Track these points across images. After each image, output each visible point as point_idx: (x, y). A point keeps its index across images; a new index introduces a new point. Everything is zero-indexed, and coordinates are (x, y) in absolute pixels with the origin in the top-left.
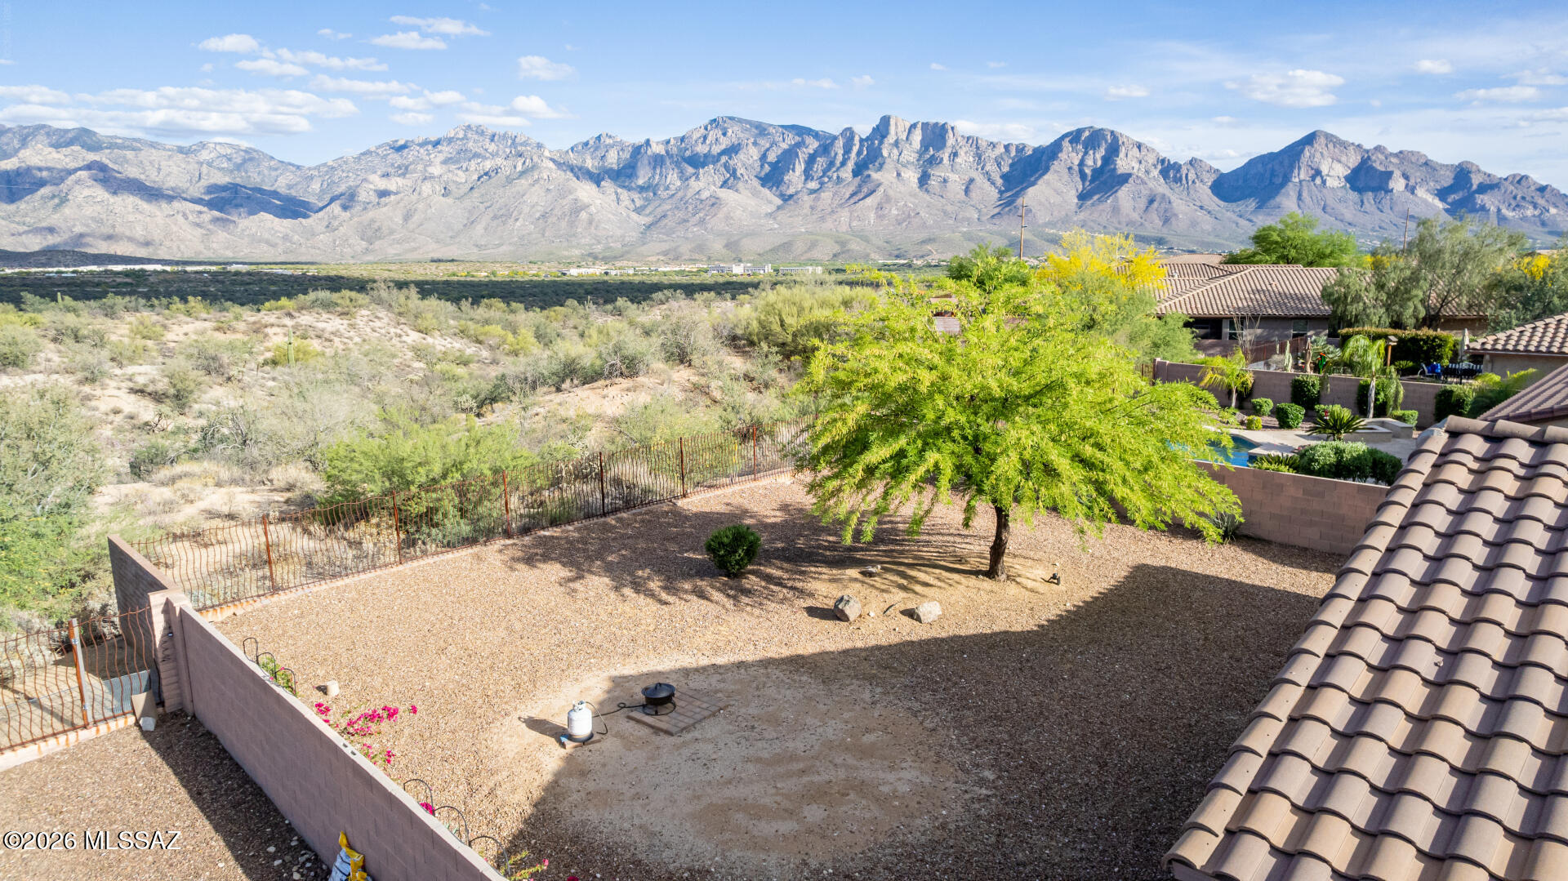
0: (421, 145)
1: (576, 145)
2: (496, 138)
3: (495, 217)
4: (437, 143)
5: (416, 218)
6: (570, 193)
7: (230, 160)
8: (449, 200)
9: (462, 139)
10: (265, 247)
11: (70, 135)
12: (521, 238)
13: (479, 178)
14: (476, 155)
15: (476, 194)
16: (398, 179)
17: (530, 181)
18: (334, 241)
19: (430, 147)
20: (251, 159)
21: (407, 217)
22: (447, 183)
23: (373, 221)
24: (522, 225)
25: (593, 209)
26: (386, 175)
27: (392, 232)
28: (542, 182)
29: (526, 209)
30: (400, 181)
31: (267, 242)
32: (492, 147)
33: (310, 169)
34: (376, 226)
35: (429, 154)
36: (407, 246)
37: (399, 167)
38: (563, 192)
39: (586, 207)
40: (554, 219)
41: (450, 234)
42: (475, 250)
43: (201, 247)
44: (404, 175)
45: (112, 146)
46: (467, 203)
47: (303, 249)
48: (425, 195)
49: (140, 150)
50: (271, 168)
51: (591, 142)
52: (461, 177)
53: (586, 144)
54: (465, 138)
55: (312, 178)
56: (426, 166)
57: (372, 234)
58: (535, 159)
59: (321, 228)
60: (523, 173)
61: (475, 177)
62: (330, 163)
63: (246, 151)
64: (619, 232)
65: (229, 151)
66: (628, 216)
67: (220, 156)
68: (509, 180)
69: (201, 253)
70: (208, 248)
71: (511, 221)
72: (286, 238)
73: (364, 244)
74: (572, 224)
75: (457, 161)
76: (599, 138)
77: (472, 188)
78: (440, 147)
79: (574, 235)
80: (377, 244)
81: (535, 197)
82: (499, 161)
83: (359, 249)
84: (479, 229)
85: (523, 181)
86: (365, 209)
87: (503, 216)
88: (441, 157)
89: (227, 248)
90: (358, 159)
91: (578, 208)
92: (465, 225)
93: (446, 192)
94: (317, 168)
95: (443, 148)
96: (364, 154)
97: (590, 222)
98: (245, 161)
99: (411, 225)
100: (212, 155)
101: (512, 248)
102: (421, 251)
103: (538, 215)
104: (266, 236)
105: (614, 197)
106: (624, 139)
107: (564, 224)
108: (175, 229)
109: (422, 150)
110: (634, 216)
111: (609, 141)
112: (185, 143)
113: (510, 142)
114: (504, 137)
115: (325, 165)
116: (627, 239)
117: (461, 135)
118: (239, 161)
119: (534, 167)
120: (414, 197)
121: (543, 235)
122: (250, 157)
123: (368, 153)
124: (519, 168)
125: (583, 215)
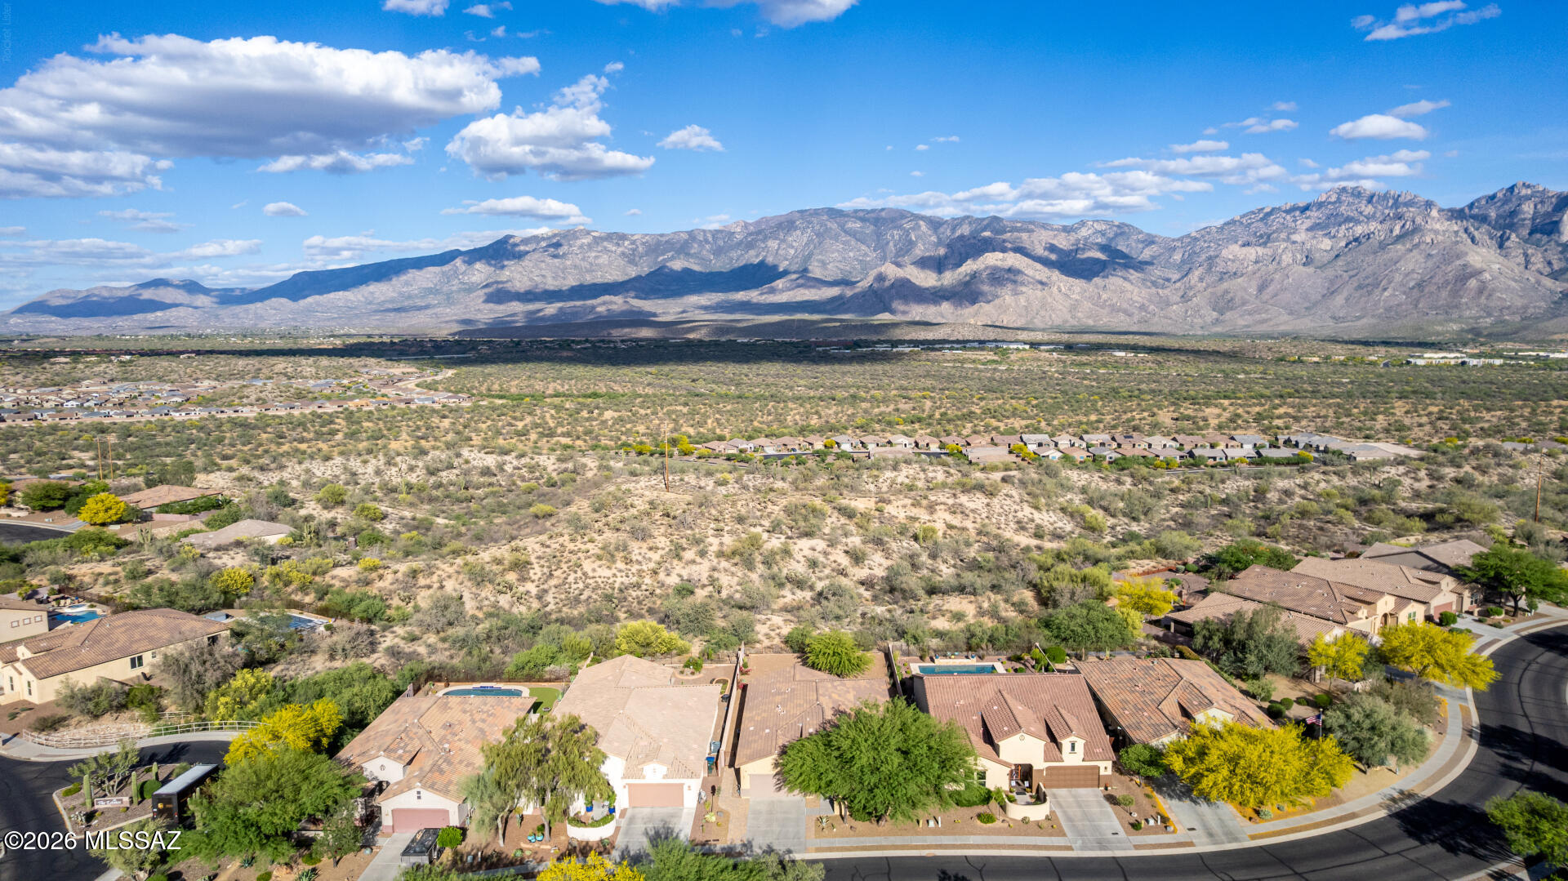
0: (1288, 212)
1: (1478, 200)
2: (1374, 200)
3: (1360, 287)
4: (1307, 208)
5: (1271, 289)
6: (1458, 257)
7: (1103, 235)
8: (1310, 270)
9: (1335, 202)
10: (1122, 316)
11: (985, 223)
12: (1388, 309)
13: (1347, 245)
14: (1348, 219)
15: (1340, 262)
16: (1258, 249)
17: (1408, 246)
18: (1187, 311)
19: (1297, 213)
20: (1122, 234)
21: (1262, 288)
22: (1309, 251)
23: (1227, 292)
24: (1389, 296)
25: (1487, 276)
26: (1247, 244)
27: (1244, 304)
28: (1423, 246)
29: (1398, 278)
30: (1260, 250)
31: (1125, 312)
32: (1369, 210)
33: (1174, 240)
34: (1229, 297)
35: (1295, 221)
36: (1257, 317)
37: (1261, 236)
38: (1450, 254)
39: (1477, 273)
40: (1433, 288)
41: (1305, 305)
42: (1331, 323)
43: (1068, 317)
44: (1264, 244)
45: (1014, 229)
46: (1330, 272)
47: (1156, 319)
48: (1284, 264)
49: (1033, 231)
50: (1138, 241)
51: (1500, 195)
52: (1326, 244)
53: (1493, 197)
54: (1339, 201)
55: (1174, 249)
56: (1290, 234)
57: (1224, 304)
58: (1419, 220)
59: (1176, 298)
60: (1399, 238)
61: (1343, 244)
62: (1194, 234)
63: (1118, 226)
64: (1519, 303)
65: (1104, 227)
66: (1538, 282)
67: (1097, 232)
68: (1383, 246)
69: (1067, 321)
70: (1073, 317)
71: (1377, 292)
72: (1142, 308)
73: (1215, 314)
74: (1455, 293)
75: (1327, 226)
76: (1511, 189)
77: (1337, 256)
78: (1308, 213)
79: (1456, 307)
80: (1228, 315)
81: (1412, 263)
82: (1373, 226)
83: (1209, 319)
84: (1339, 300)
85: (1399, 247)
86: (1221, 279)
87: (1370, 286)
88: (1308, 223)
89: (1088, 317)
90: (1221, 229)
91: (1467, 274)
92: (1324, 296)
93: (1308, 261)
94: (1181, 239)
95: (1314, 214)
96: (1227, 224)
97: (1481, 291)
98: (1116, 235)
99: (1265, 296)
100: (1090, 232)
101: (1374, 321)
102: (1272, 323)
103: (1412, 284)
104: (1125, 306)
105: (1521, 259)
106: (1548, 187)
107: (1444, 294)
108: (1049, 300)
109: (1288, 217)
110: (1548, 282)
111: (1524, 192)
112: (1068, 223)
113: (1391, 202)
114: (1385, 197)
115: (1188, 236)
116: (1531, 311)
117: (1333, 199)
118: (1111, 236)
119: (1416, 230)
120: (1271, 267)
121: (1416, 306)
122: (1123, 230)
123: (1233, 222)
124: (1397, 231)
125: (1473, 283)
